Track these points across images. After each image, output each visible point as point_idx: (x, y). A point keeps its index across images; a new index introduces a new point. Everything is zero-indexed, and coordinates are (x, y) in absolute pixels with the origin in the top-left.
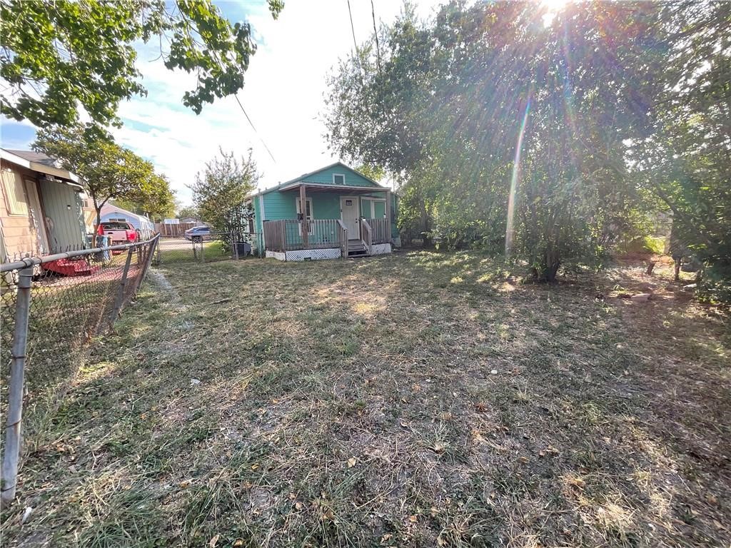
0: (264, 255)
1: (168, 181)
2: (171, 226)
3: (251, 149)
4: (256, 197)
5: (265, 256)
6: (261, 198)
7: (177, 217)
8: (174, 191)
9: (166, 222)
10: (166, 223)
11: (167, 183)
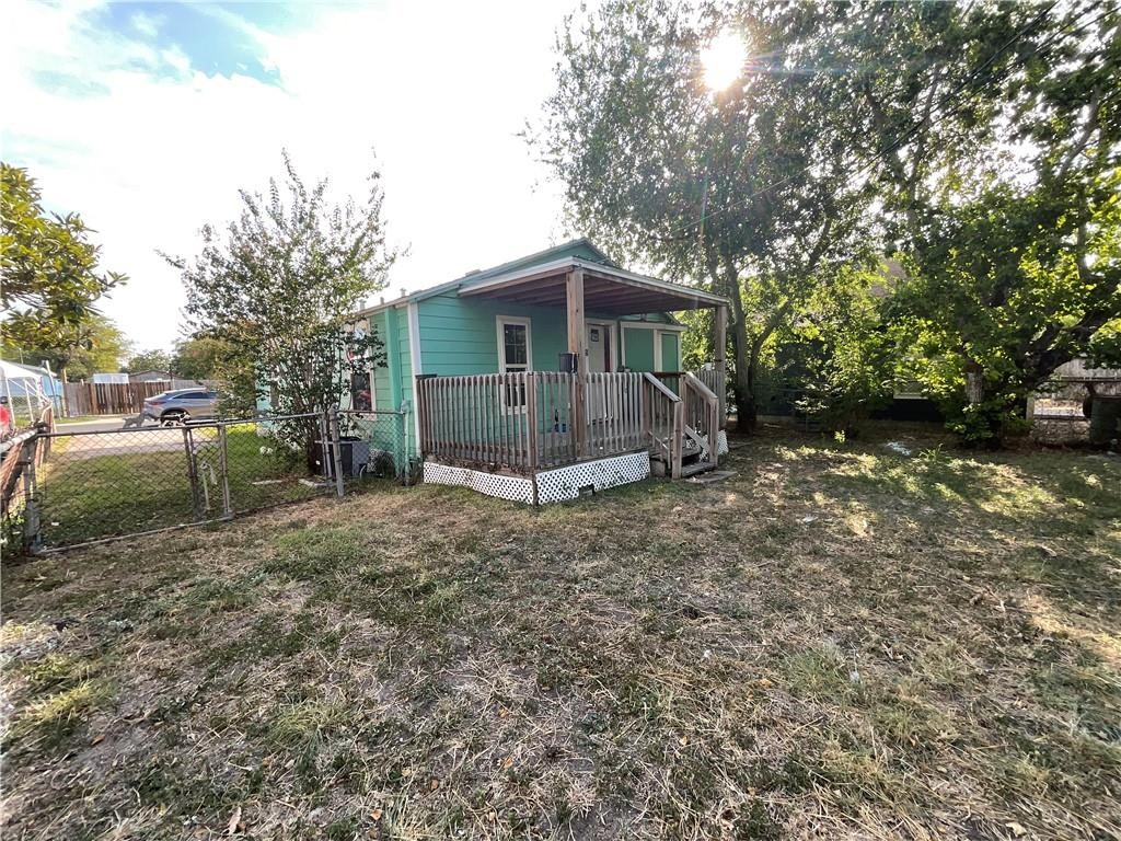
0: (416, 477)
1: (92, 240)
2: (108, 389)
3: (376, 175)
4: (394, 308)
5: (421, 475)
6: (412, 315)
7: (124, 371)
8: (116, 277)
9: (97, 379)
10: (97, 381)
11: (90, 249)
